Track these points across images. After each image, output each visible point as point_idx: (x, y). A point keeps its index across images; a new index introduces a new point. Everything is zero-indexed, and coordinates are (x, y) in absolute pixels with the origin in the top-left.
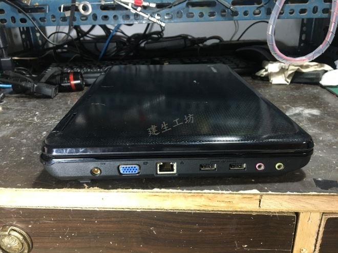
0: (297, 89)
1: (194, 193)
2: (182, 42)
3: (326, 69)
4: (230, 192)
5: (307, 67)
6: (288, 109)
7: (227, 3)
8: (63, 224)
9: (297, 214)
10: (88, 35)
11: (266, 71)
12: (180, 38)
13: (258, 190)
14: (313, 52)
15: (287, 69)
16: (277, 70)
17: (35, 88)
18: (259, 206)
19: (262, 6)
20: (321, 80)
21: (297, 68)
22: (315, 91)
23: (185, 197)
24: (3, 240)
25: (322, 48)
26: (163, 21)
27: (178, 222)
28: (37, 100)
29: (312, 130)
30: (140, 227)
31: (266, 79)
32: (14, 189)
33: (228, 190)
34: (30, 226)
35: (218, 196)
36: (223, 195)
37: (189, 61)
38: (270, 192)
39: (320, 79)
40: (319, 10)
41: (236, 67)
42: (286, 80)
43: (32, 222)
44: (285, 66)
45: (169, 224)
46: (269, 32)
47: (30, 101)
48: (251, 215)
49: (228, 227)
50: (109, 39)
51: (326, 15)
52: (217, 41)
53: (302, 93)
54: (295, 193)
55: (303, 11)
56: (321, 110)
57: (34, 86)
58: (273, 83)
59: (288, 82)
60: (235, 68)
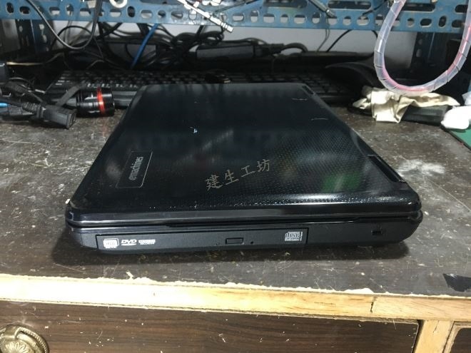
0: (411, 131)
1: (284, 291)
2: (251, 49)
3: (450, 104)
4: (334, 291)
5: (425, 99)
6: (400, 162)
7: (322, 4)
8: (95, 326)
9: (420, 322)
10: (115, 32)
11: (369, 101)
12: (247, 43)
13: (371, 289)
14: (436, 80)
15: (399, 101)
16: (384, 101)
17: (42, 112)
18: (371, 311)
19: (371, 11)
20: (442, 120)
21: (412, 100)
22: (436, 135)
23: (270, 295)
24: (6, 346)
25: (447, 76)
26: (230, 23)
27: (257, 328)
28: (45, 131)
29: (436, 198)
30: (205, 332)
31: (368, 113)
32: (26, 277)
33: (330, 289)
34: (47, 327)
35: (317, 295)
36: (324, 295)
37: (259, 80)
38: (387, 293)
39: (441, 118)
40: (447, 22)
41: (324, 92)
42: (395, 117)
43: (49, 322)
44: (394, 96)
45: (246, 331)
46: (377, 48)
47: (36, 132)
48: (359, 322)
49: (326, 336)
50: (146, 41)
51: (456, 30)
52: (298, 51)
53: (417, 137)
54: (420, 295)
55: (426, 22)
56: (445, 167)
57: (41, 109)
58: (378, 119)
59: (398, 120)
60: (323, 94)
